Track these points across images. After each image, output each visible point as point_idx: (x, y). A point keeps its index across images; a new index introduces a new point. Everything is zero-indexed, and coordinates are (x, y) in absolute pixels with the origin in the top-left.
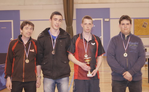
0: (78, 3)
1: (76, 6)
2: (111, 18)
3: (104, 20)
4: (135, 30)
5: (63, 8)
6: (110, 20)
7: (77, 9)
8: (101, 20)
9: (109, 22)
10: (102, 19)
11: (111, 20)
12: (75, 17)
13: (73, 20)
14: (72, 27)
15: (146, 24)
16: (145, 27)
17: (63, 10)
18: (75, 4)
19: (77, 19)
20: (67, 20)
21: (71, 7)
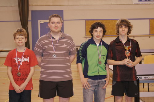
0: (33, 6)
1: (31, 9)
2: (64, 19)
4: (87, 30)
5: (18, 10)
7: (32, 11)
11: (64, 21)
13: (28, 21)
14: (27, 28)
17: (18, 11)
18: (30, 6)
19: (32, 21)
20: (22, 22)
21: (26, 9)
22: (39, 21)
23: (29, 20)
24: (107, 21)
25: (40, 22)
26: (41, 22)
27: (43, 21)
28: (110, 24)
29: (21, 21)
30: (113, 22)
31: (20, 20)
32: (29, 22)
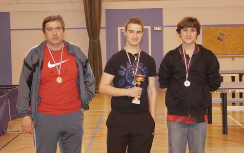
0: (108, 1)
1: (106, 6)
2: (164, 25)
3: (152, 29)
6: (162, 29)
7: (108, 11)
9: (161, 31)
10: (149, 28)
11: (164, 28)
12: (103, 24)
13: (100, 28)
14: (99, 40)
15: (224, 35)
16: (222, 40)
17: (84, 11)
18: (104, 1)
19: (107, 28)
20: (90, 29)
21: (97, 6)
22: (119, 28)
23: (101, 26)
25: (121, 30)
26: (123, 30)
29: (88, 28)
31: (86, 27)
32: (101, 30)
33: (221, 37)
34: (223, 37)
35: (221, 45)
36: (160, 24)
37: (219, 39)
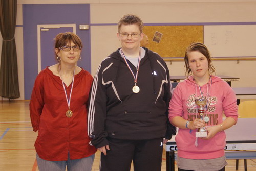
2: (91, 23)
3: (78, 27)
6: (89, 27)
7: (25, 6)
8: (72, 27)
9: (88, 30)
10: (74, 26)
11: (92, 27)
12: (20, 20)
13: (15, 26)
14: (14, 40)
15: (160, 34)
16: (158, 41)
19: (24, 26)
22: (39, 26)
23: (17, 24)
24: (182, 27)
25: (41, 28)
26: (43, 28)
27: (47, 27)
28: (187, 34)
30: (195, 28)
32: (17, 28)
33: (157, 37)
34: (160, 37)
35: (158, 46)
36: (87, 21)
37: (154, 39)
